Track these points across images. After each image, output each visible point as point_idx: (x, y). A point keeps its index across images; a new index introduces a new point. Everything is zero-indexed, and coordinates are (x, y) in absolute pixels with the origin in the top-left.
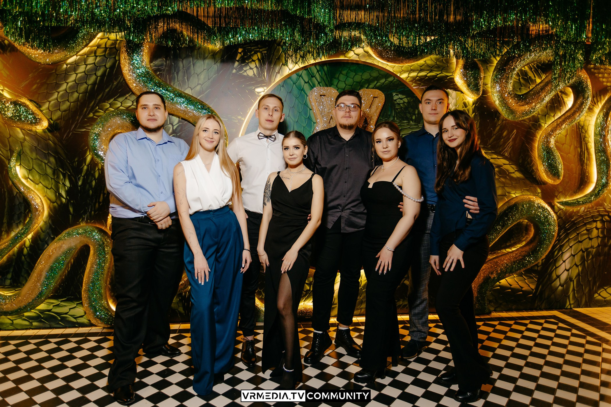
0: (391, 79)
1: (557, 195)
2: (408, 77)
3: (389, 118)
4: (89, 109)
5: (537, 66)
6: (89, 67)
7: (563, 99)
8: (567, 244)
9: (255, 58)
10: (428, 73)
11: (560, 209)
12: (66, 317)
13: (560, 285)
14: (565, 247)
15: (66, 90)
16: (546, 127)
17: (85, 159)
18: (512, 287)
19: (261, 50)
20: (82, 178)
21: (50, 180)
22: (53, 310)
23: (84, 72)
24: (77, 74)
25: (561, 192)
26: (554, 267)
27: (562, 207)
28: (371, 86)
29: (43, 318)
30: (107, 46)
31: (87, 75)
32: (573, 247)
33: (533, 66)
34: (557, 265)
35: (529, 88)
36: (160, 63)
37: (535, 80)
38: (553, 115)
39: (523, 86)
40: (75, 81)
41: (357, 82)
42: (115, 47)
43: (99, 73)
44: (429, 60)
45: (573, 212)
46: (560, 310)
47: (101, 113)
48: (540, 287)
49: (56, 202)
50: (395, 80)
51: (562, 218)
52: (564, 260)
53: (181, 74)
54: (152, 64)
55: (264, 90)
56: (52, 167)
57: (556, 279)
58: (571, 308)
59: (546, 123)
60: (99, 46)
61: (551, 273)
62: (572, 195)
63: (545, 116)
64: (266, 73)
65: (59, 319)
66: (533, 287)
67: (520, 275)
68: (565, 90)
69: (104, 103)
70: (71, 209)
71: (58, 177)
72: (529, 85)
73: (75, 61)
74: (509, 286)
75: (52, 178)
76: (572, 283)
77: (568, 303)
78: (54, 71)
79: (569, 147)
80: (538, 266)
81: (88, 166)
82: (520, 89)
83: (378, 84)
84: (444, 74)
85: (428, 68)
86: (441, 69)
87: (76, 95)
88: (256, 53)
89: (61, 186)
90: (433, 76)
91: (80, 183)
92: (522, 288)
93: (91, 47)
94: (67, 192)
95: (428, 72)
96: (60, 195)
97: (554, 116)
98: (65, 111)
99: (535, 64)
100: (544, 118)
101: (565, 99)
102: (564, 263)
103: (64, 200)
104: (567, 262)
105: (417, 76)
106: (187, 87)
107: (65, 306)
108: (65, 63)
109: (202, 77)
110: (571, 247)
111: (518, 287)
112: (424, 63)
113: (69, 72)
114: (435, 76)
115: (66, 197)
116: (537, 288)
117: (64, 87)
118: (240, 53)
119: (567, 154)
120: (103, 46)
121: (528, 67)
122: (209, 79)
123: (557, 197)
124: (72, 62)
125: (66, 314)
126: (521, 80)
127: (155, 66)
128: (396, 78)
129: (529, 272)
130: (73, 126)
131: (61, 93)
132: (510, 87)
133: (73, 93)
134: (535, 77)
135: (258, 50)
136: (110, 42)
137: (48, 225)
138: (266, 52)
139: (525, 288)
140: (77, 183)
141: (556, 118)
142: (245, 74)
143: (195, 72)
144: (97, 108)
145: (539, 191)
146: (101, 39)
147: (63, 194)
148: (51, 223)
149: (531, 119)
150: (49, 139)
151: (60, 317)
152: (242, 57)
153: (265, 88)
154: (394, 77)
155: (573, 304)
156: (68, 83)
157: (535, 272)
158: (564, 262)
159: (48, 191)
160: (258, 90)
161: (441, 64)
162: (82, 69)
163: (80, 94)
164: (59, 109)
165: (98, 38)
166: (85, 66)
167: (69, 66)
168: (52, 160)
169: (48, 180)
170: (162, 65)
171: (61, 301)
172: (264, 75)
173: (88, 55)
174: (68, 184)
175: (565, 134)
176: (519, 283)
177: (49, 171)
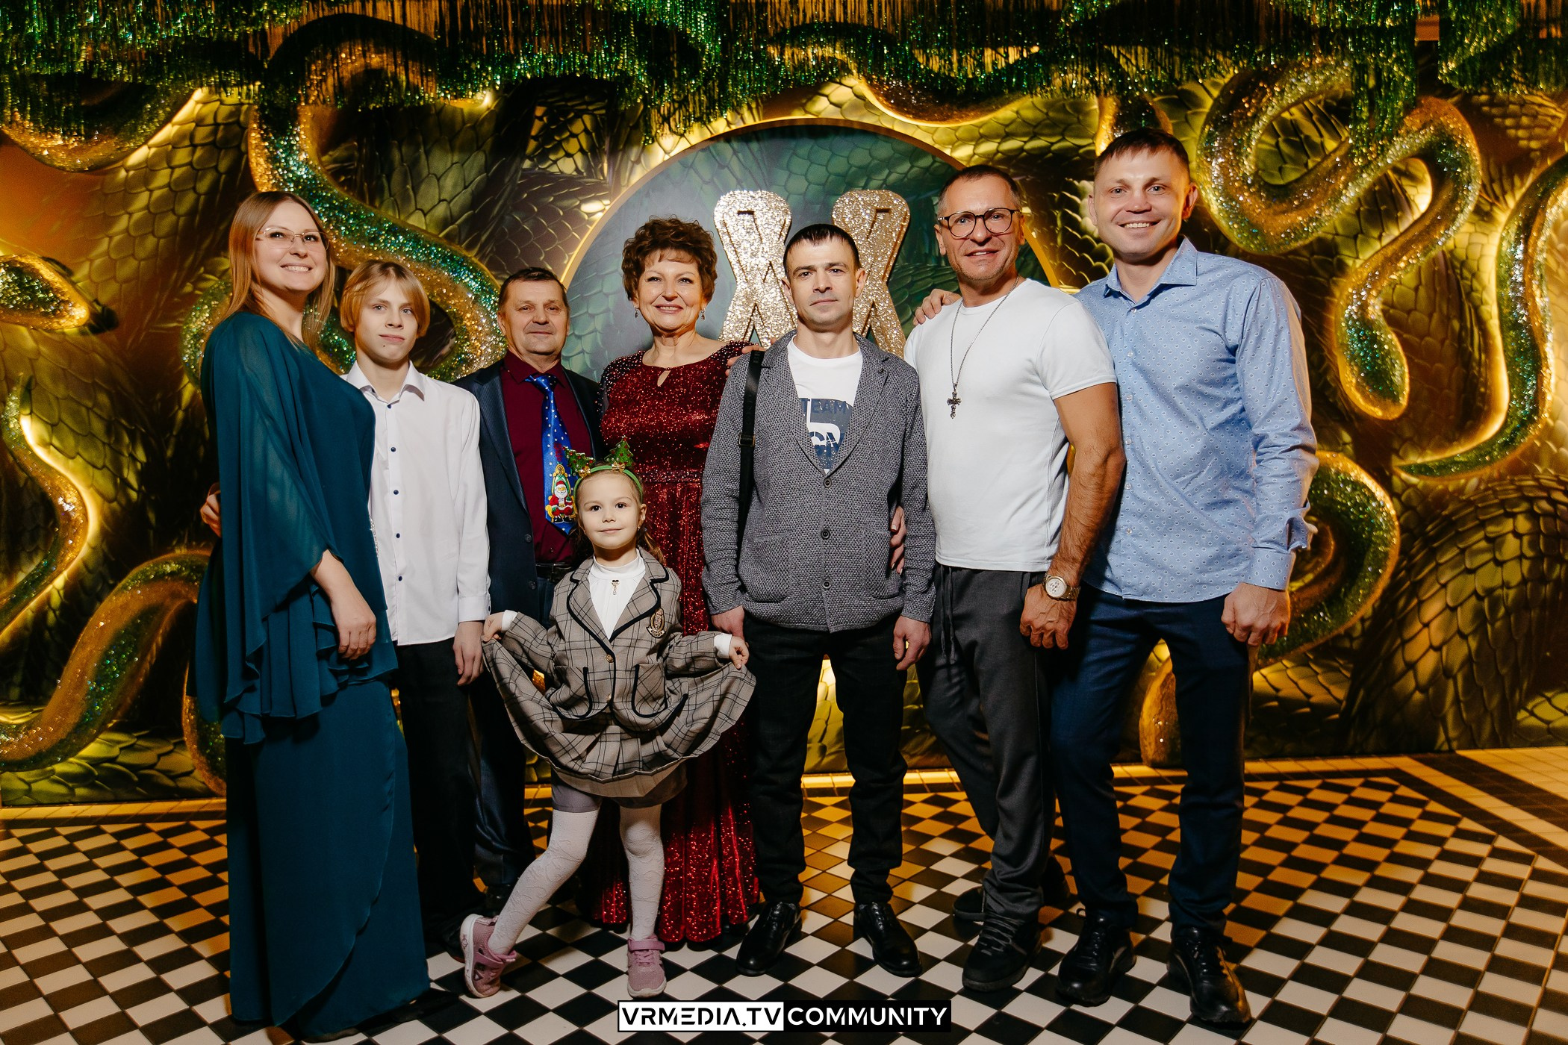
0: (925, 162)
1: (1396, 445)
2: (974, 154)
3: (927, 262)
4: (184, 273)
5: (1327, 106)
6: (178, 172)
7: (1404, 192)
8: (1432, 578)
9: (577, 127)
10: (1025, 142)
11: (1408, 485)
12: (152, 776)
13: (1418, 687)
14: (1426, 585)
15: (127, 230)
16: (1358, 266)
17: (179, 395)
18: (1281, 694)
19: (590, 108)
20: (173, 440)
21: (101, 448)
22: (120, 759)
23: (168, 185)
24: (151, 191)
25: (1410, 439)
26: (1399, 641)
27: (1414, 480)
28: (874, 183)
29: (97, 778)
30: (219, 120)
31: (175, 191)
32: (1450, 587)
33: (1316, 108)
34: (1407, 635)
35: (1306, 165)
36: (345, 154)
37: (1322, 144)
38: (1376, 234)
39: (1287, 160)
40: (147, 207)
41: (838, 175)
42: (238, 122)
43: (203, 186)
44: (1028, 108)
45: (1445, 491)
46: (1420, 756)
47: (212, 281)
48: (1362, 693)
49: (115, 499)
50: (937, 164)
51: (1413, 509)
52: (1426, 619)
53: (396, 177)
54: (325, 158)
55: (602, 207)
56: (104, 415)
57: (1404, 674)
58: (1451, 751)
59: (1358, 258)
60: (199, 122)
61: (1391, 656)
62: (1440, 447)
63: (1355, 237)
64: (606, 166)
65: (136, 779)
66: (1340, 693)
67: (1303, 662)
68: (1407, 165)
69: (216, 259)
70: (152, 516)
71: (119, 440)
72: (1304, 158)
73: (147, 161)
74: (1272, 691)
75: (104, 444)
76: (1451, 683)
77: (1442, 737)
78: (98, 188)
79: (1426, 319)
80: (1352, 639)
81: (186, 411)
82: (1280, 170)
83: (893, 177)
84: (1070, 142)
85: (1026, 130)
86: (1059, 130)
87: (151, 241)
88: (579, 115)
89: (125, 460)
90: (1040, 148)
91: (169, 453)
92: (1308, 696)
93: (181, 124)
94: (141, 475)
95: (1026, 139)
96: (126, 483)
97: (1380, 238)
98: (127, 281)
99: (1319, 102)
100: (1351, 242)
101: (1411, 191)
102: (1426, 631)
103: (134, 495)
104: (1434, 625)
105: (998, 151)
106: (412, 208)
107: (148, 749)
108: (122, 166)
109: (449, 182)
110: (1444, 586)
111: (1298, 694)
112: (1015, 115)
113: (133, 188)
114: (1046, 150)
115: (140, 486)
116: (1351, 696)
117: (123, 223)
118: (540, 118)
119: (1422, 338)
120: (210, 120)
121: (1301, 111)
122: (466, 187)
123: (1397, 452)
124: (140, 164)
125: (152, 767)
126: (1284, 147)
127: (335, 161)
128: (938, 159)
129: (1327, 654)
130: (148, 317)
131: (116, 239)
132: (1248, 166)
133: (143, 237)
134: (1321, 136)
135: (584, 107)
136: (224, 111)
137: (101, 554)
138: (603, 112)
139: (1319, 696)
140: (164, 452)
141: (1385, 241)
142: (554, 169)
143: (432, 171)
144: (202, 269)
145: (1347, 437)
146: (205, 103)
147: (132, 479)
148: (106, 550)
149: (1315, 247)
150: (95, 351)
151: (138, 776)
152: (545, 128)
153: (607, 202)
154: (933, 157)
155: (1454, 739)
156: (131, 214)
157: (1346, 654)
158: (1426, 625)
159: (97, 473)
160: (587, 208)
161: (1061, 116)
162: (162, 177)
163: (159, 238)
164: (114, 278)
165: (197, 102)
166: (168, 171)
167: (131, 173)
168: (103, 398)
169: (96, 448)
170: (350, 158)
171: (139, 738)
172: (602, 170)
173: (174, 144)
174: (141, 455)
175: (1413, 284)
176: (1301, 683)
177: (98, 426)
